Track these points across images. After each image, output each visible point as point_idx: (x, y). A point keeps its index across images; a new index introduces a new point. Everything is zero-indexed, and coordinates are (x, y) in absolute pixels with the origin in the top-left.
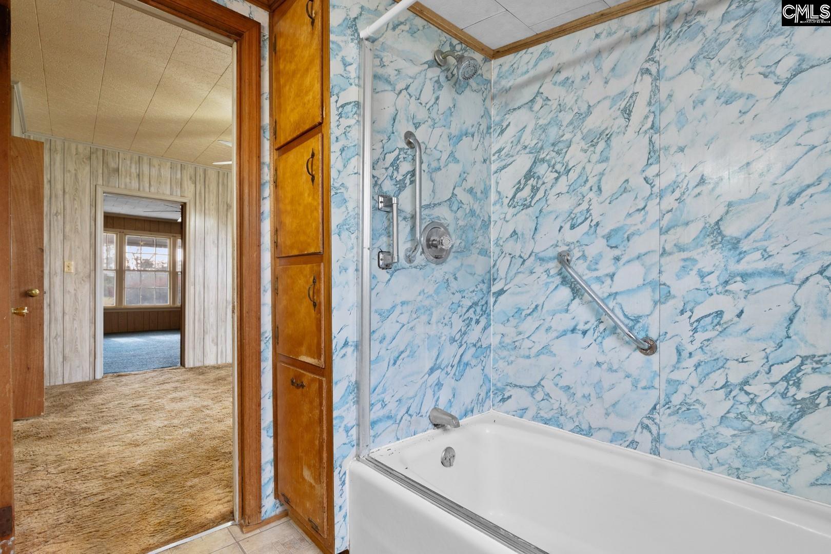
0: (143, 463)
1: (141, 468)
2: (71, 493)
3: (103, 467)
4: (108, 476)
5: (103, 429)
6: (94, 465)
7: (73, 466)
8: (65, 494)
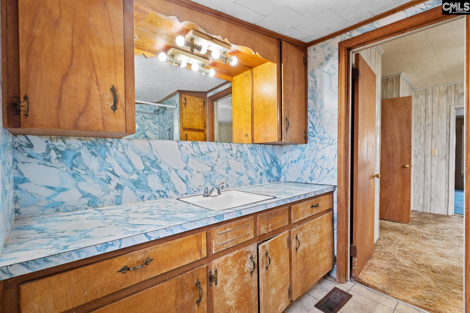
0: (438, 266)
1: (435, 268)
2: (396, 260)
3: (417, 257)
4: (416, 262)
5: (432, 241)
6: (414, 254)
7: (406, 250)
8: (394, 259)
